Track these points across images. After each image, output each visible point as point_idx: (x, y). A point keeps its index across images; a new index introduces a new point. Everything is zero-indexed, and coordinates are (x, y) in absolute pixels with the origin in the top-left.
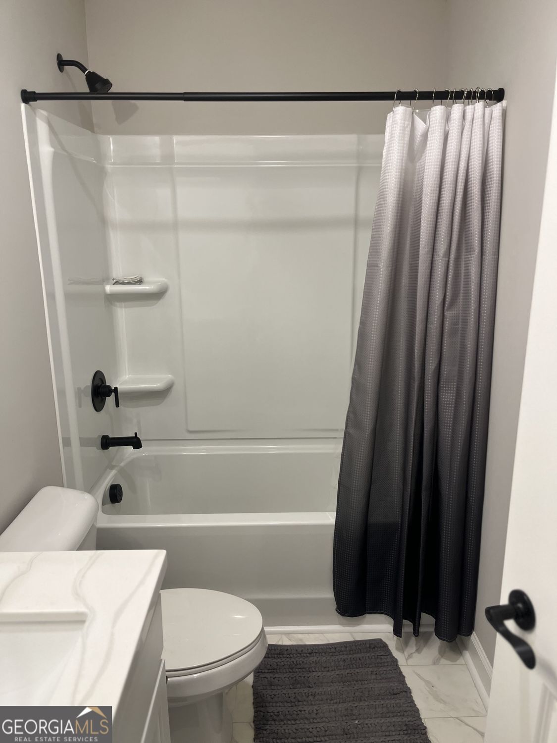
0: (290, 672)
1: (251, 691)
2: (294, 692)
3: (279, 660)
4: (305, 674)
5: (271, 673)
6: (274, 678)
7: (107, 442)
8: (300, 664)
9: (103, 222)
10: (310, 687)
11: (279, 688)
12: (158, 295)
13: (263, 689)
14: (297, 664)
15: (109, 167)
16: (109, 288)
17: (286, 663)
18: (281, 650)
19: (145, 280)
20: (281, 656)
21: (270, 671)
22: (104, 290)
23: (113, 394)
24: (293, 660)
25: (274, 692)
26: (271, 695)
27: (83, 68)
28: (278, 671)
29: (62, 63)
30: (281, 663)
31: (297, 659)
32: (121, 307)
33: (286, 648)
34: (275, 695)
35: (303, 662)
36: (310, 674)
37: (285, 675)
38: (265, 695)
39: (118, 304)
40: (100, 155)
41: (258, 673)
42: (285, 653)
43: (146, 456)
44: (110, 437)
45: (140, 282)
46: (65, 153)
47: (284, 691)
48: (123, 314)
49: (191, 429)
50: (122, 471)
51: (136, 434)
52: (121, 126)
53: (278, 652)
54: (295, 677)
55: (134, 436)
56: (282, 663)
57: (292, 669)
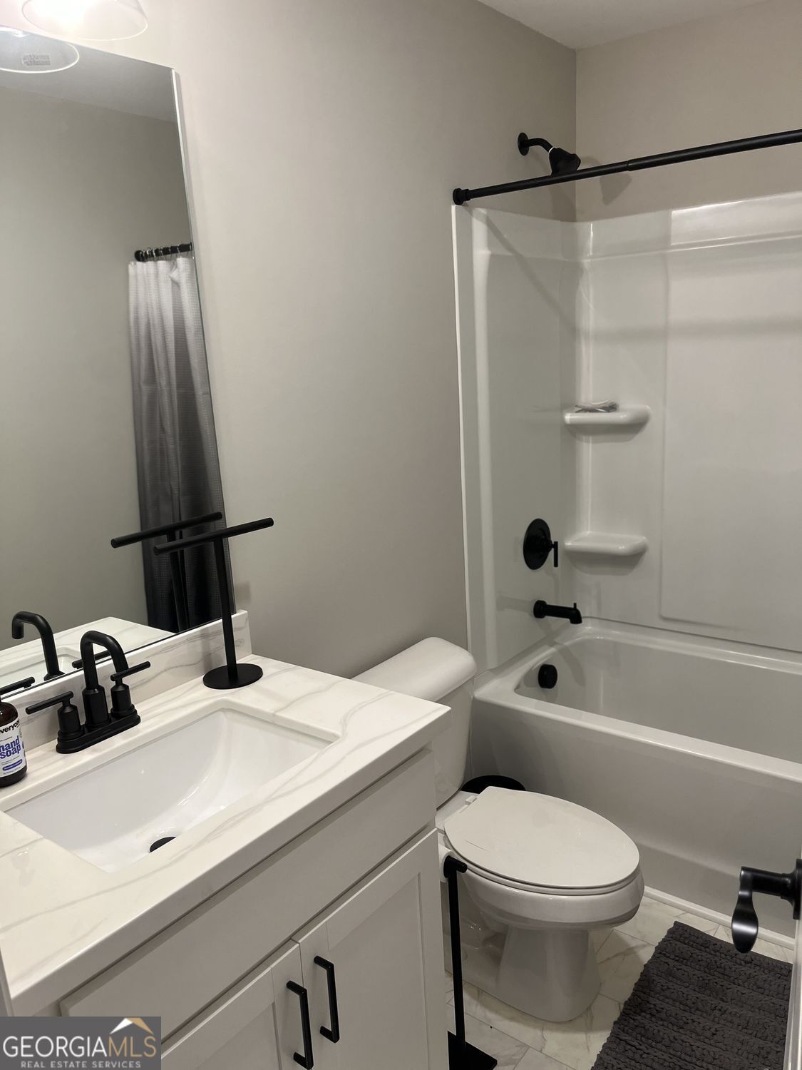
0: (705, 972)
1: (641, 969)
2: (697, 996)
3: (697, 951)
4: (725, 983)
5: (677, 961)
6: (678, 969)
7: (542, 610)
8: (725, 969)
9: (571, 331)
10: (723, 1001)
11: (679, 982)
12: (635, 426)
13: (656, 975)
14: (721, 967)
15: (586, 262)
16: (569, 417)
17: (704, 958)
18: (706, 941)
19: (621, 406)
20: (702, 948)
21: (677, 958)
22: (563, 419)
23: (553, 549)
24: (716, 959)
25: (670, 985)
26: (662, 986)
27: (546, 145)
28: (689, 963)
29: (525, 144)
30: (698, 956)
31: (723, 961)
32: (588, 442)
33: (715, 942)
34: (669, 988)
35: (730, 968)
36: (732, 986)
37: (696, 972)
38: (655, 982)
39: (584, 438)
40: (573, 248)
41: (660, 953)
42: (711, 947)
43: (600, 640)
44: (548, 603)
45: (611, 408)
46: (509, 254)
47: (683, 989)
48: (589, 451)
49: (664, 615)
50: (565, 652)
51: (575, 605)
52: (609, 207)
53: (700, 941)
54: (709, 980)
55: (573, 607)
56: (700, 957)
57: (710, 969)
